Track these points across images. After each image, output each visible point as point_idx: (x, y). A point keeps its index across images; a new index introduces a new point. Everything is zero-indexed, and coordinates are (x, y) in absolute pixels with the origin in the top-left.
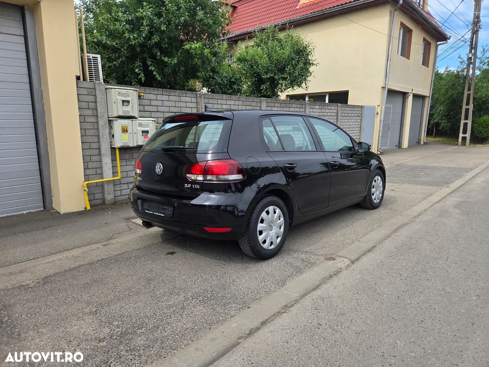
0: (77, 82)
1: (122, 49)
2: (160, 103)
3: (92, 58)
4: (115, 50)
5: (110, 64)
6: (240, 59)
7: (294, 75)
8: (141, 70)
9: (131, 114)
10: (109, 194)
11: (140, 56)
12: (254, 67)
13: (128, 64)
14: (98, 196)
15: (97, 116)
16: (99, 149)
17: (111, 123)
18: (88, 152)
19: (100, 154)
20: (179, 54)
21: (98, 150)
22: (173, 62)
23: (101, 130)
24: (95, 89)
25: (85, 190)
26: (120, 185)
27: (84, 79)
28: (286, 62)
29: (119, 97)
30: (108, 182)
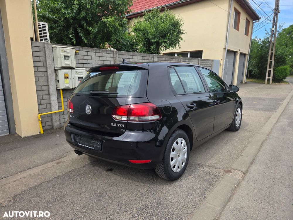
0: (31, 42)
1: (60, 21)
2: (89, 58)
3: (42, 25)
4: (55, 21)
5: (52, 32)
6: (136, 29)
7: (172, 40)
8: (73, 36)
9: (70, 66)
10: (56, 122)
11: (72, 26)
12: (146, 34)
13: (64, 31)
14: (49, 123)
15: (46, 67)
16: (49, 90)
17: (57, 71)
18: (40, 93)
19: (49, 94)
20: (99, 25)
21: (47, 91)
22: (95, 31)
23: (49, 76)
24: (44, 47)
25: (39, 120)
26: (63, 115)
27: (36, 40)
28: (166, 31)
29: (62, 53)
30: (56, 113)
